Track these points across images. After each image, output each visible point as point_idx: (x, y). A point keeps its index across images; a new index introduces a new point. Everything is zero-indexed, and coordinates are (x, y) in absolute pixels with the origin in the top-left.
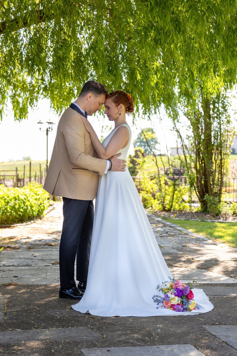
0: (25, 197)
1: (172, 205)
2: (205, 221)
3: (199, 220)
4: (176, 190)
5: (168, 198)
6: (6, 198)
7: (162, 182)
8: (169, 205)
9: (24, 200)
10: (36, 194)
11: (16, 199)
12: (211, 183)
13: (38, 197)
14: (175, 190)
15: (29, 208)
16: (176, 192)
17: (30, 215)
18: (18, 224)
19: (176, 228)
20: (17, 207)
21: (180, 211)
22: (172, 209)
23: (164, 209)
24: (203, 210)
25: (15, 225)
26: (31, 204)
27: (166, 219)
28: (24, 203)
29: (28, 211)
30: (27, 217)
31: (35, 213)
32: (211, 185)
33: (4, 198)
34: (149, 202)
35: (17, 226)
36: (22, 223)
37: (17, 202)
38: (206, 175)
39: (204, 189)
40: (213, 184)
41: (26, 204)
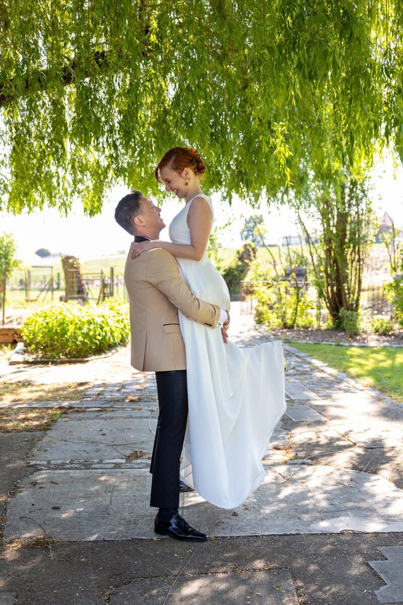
0: (103, 319)
1: (295, 319)
2: (342, 346)
3: (334, 344)
4: (301, 301)
5: (290, 312)
6: (77, 322)
7: (283, 290)
8: (291, 319)
9: (102, 324)
10: (118, 313)
11: (91, 323)
12: (347, 292)
13: (121, 318)
14: (299, 301)
15: (109, 334)
16: (300, 304)
17: (111, 343)
18: (93, 357)
19: (305, 360)
20: (91, 333)
21: (306, 327)
22: (295, 325)
23: (285, 326)
24: (335, 326)
25: (89, 359)
26: (111, 329)
27: (289, 342)
28: (102, 328)
29: (107, 338)
30: (107, 346)
31: (117, 341)
32: (345, 294)
33: (74, 323)
34: (265, 316)
35: (92, 360)
36: (100, 354)
37: (92, 327)
38: (340, 281)
39: (337, 300)
40: (349, 293)
41: (104, 330)
